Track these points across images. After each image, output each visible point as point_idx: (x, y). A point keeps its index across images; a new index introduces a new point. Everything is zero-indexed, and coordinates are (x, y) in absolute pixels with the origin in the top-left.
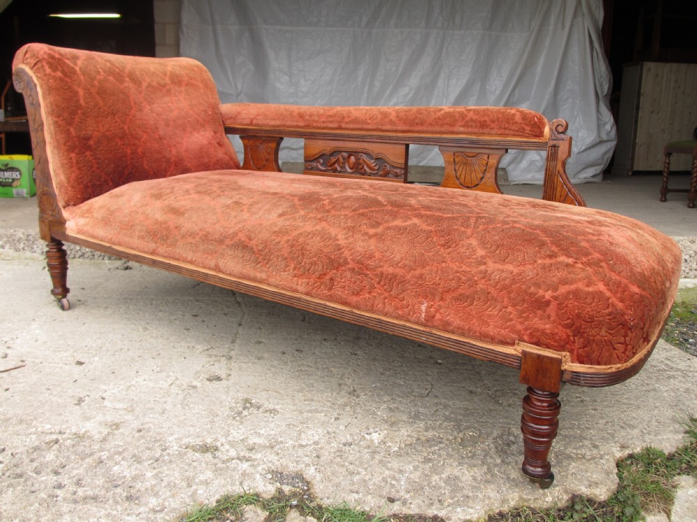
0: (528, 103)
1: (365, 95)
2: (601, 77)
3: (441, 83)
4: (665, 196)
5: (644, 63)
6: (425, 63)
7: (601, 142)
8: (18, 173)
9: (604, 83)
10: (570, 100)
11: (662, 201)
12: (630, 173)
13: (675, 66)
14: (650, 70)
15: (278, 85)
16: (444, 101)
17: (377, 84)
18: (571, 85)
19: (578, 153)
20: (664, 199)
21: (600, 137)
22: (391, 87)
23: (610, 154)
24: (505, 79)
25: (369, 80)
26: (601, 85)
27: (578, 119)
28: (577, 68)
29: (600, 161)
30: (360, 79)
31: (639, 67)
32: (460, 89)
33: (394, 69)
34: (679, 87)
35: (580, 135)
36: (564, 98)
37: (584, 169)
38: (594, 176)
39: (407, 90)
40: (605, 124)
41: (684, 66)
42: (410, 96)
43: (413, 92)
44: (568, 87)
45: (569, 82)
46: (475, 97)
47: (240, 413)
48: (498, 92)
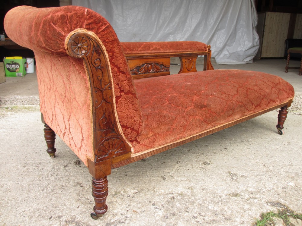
0: (225, 29)
1: (156, 26)
2: (255, 19)
3: (188, 21)
4: (287, 70)
5: (267, 12)
6: (182, 11)
7: (254, 46)
8: (18, 65)
9: (255, 21)
10: (241, 28)
11: (286, 72)
12: (260, 59)
13: (278, 13)
14: (269, 15)
15: (117, 21)
16: (190, 29)
17: (161, 21)
18: (242, 22)
19: (245, 51)
20: (287, 71)
21: (253, 44)
22: (167, 22)
23: (257, 52)
24: (215, 19)
25: (157, 19)
26: (254, 22)
27: (245, 37)
28: (245, 15)
29: (253, 54)
30: (153, 19)
31: (265, 14)
32: (196, 23)
33: (168, 14)
34: (280, 23)
35: (246, 43)
36: (239, 27)
37: (246, 58)
38: (250, 61)
39: (174, 23)
40: (256, 38)
41: (282, 14)
42: (175, 26)
43: (176, 24)
44: (241, 23)
45: (242, 21)
46: (203, 27)
47: (232, 178)
48: (212, 25)
